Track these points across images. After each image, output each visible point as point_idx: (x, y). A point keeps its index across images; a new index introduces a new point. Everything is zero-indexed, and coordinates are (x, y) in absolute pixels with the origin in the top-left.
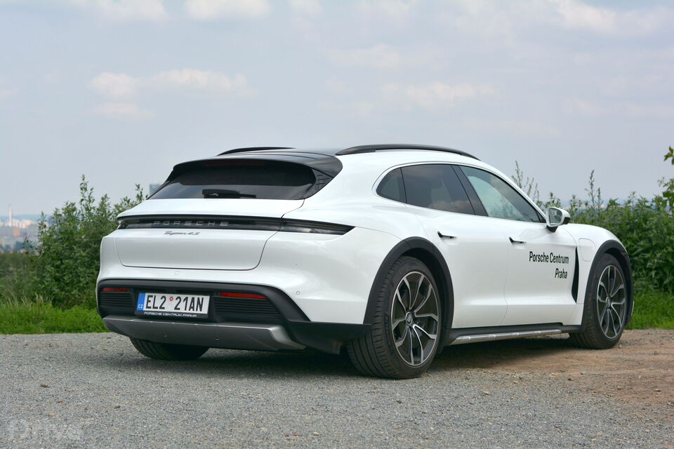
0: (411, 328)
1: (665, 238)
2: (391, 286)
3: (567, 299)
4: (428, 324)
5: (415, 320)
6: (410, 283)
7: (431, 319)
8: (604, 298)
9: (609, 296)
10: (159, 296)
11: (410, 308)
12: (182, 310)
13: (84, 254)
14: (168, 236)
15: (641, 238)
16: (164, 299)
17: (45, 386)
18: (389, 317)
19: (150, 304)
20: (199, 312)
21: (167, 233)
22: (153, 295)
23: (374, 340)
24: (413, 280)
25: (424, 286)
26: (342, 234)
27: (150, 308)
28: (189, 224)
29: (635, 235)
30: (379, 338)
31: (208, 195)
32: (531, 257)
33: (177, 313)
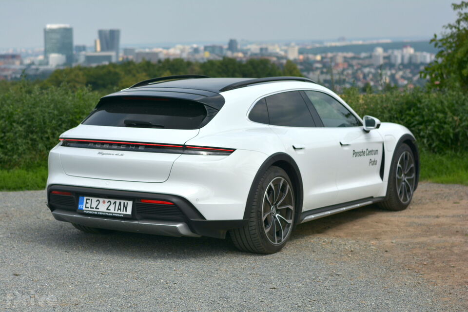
0: (275, 217)
1: (433, 114)
2: (262, 190)
3: (377, 179)
4: (286, 213)
5: (277, 211)
6: (274, 186)
7: (288, 209)
8: (400, 176)
9: (404, 173)
10: (94, 199)
11: (274, 203)
12: (112, 211)
13: (20, 129)
14: (100, 156)
15: (416, 115)
16: (98, 202)
17: (17, 275)
18: (261, 212)
19: (88, 205)
20: (125, 213)
21: (99, 153)
22: (90, 198)
23: (250, 229)
24: (276, 183)
25: (284, 186)
26: (229, 155)
27: (88, 208)
28: (116, 147)
29: (412, 112)
30: (253, 228)
31: (129, 124)
32: (354, 154)
33: (109, 213)
